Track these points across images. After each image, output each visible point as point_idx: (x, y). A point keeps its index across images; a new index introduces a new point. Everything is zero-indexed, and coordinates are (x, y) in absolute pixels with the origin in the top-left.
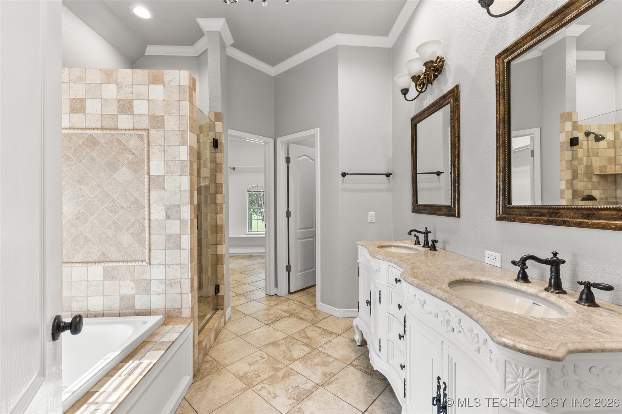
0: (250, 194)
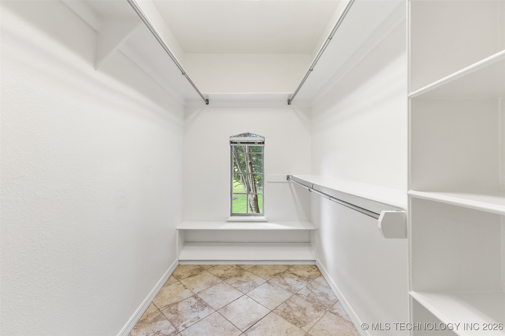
0: (235, 147)
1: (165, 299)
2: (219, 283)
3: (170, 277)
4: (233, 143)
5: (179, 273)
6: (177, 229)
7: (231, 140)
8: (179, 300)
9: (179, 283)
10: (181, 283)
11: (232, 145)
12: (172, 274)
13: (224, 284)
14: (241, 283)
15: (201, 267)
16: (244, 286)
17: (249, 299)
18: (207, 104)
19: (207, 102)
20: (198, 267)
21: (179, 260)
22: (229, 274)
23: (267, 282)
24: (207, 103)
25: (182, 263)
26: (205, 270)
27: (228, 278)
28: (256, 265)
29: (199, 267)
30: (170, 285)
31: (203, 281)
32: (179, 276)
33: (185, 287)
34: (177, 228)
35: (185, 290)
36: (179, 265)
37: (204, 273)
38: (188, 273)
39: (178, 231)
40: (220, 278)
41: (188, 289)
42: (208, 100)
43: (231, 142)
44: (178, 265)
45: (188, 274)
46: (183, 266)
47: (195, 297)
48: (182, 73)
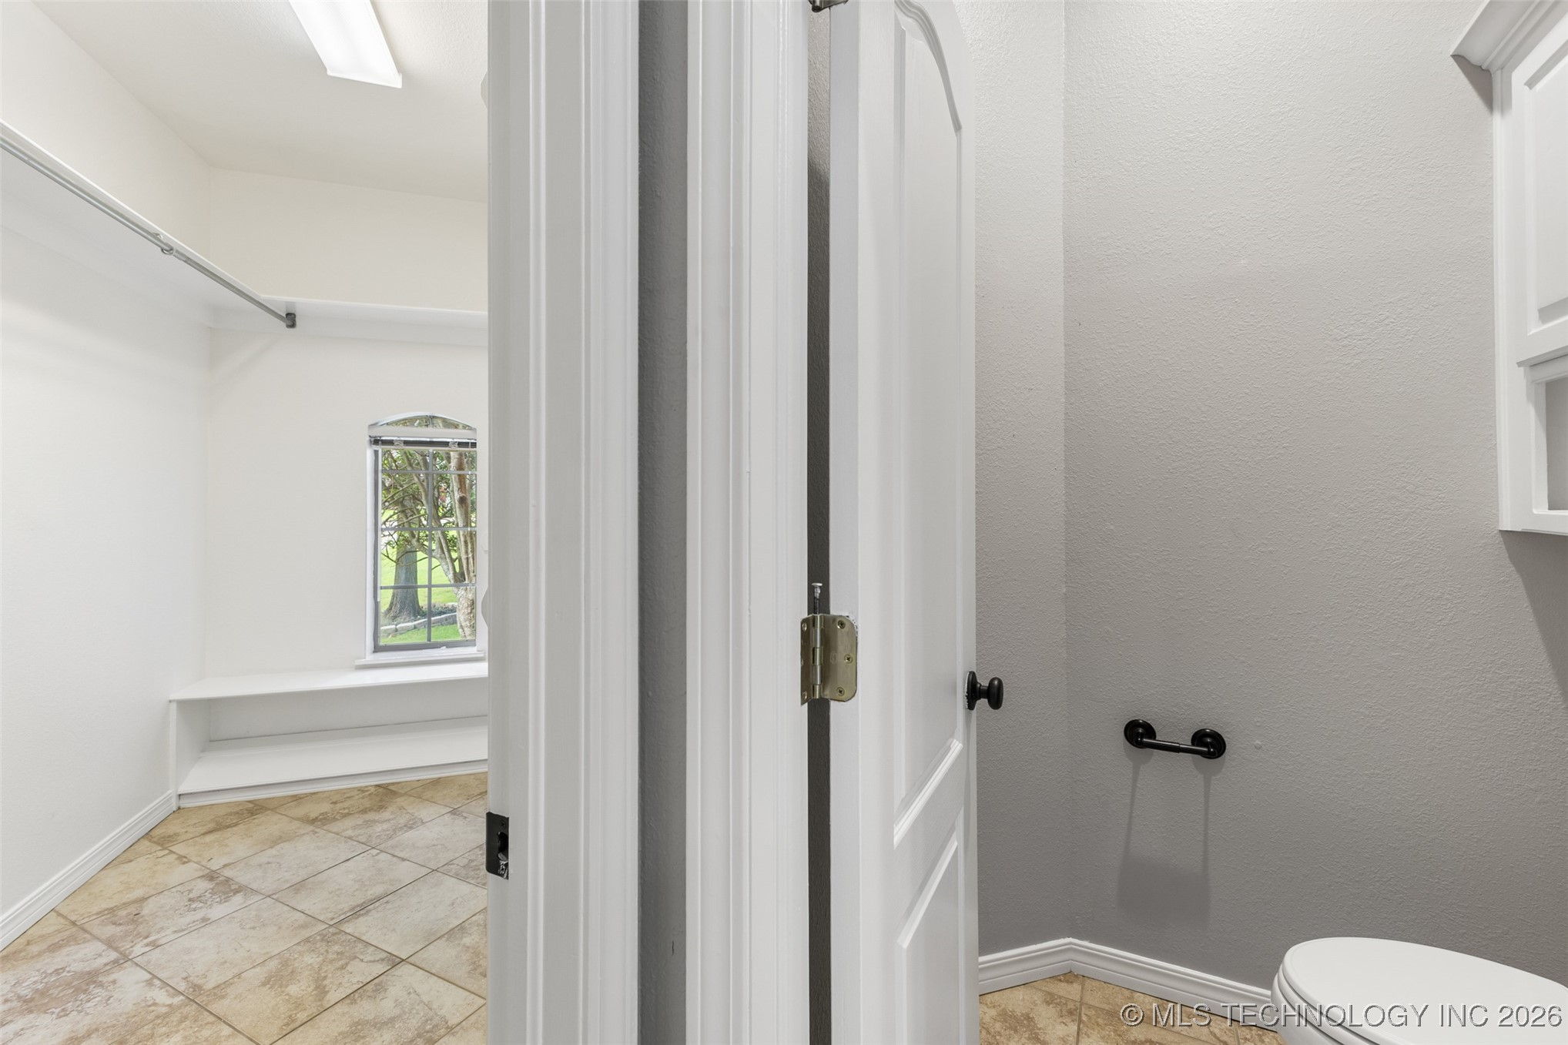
0: (386, 453)
1: (101, 896)
2: (304, 834)
3: (136, 842)
4: (380, 442)
5: (174, 828)
6: (170, 701)
7: (374, 435)
8: (153, 892)
9: (167, 852)
10: (172, 852)
11: (376, 447)
12: (147, 834)
13: (317, 835)
14: (373, 824)
15: (256, 805)
16: (379, 829)
17: (383, 856)
18: (293, 325)
19: (291, 319)
20: (247, 806)
21: (180, 795)
22: (344, 809)
23: (454, 812)
24: (290, 323)
25: (186, 803)
26: (267, 809)
27: (337, 819)
28: (440, 778)
29: (251, 805)
30: (131, 861)
31: (252, 836)
32: (169, 836)
33: (183, 860)
34: (171, 699)
35: (181, 866)
36: (179, 808)
37: (261, 818)
38: (204, 825)
39: (174, 706)
40: (313, 821)
41: (191, 864)
42: (294, 314)
43: (376, 441)
44: (175, 809)
45: (205, 827)
46: (190, 809)
47: (211, 876)
48: (162, 250)
